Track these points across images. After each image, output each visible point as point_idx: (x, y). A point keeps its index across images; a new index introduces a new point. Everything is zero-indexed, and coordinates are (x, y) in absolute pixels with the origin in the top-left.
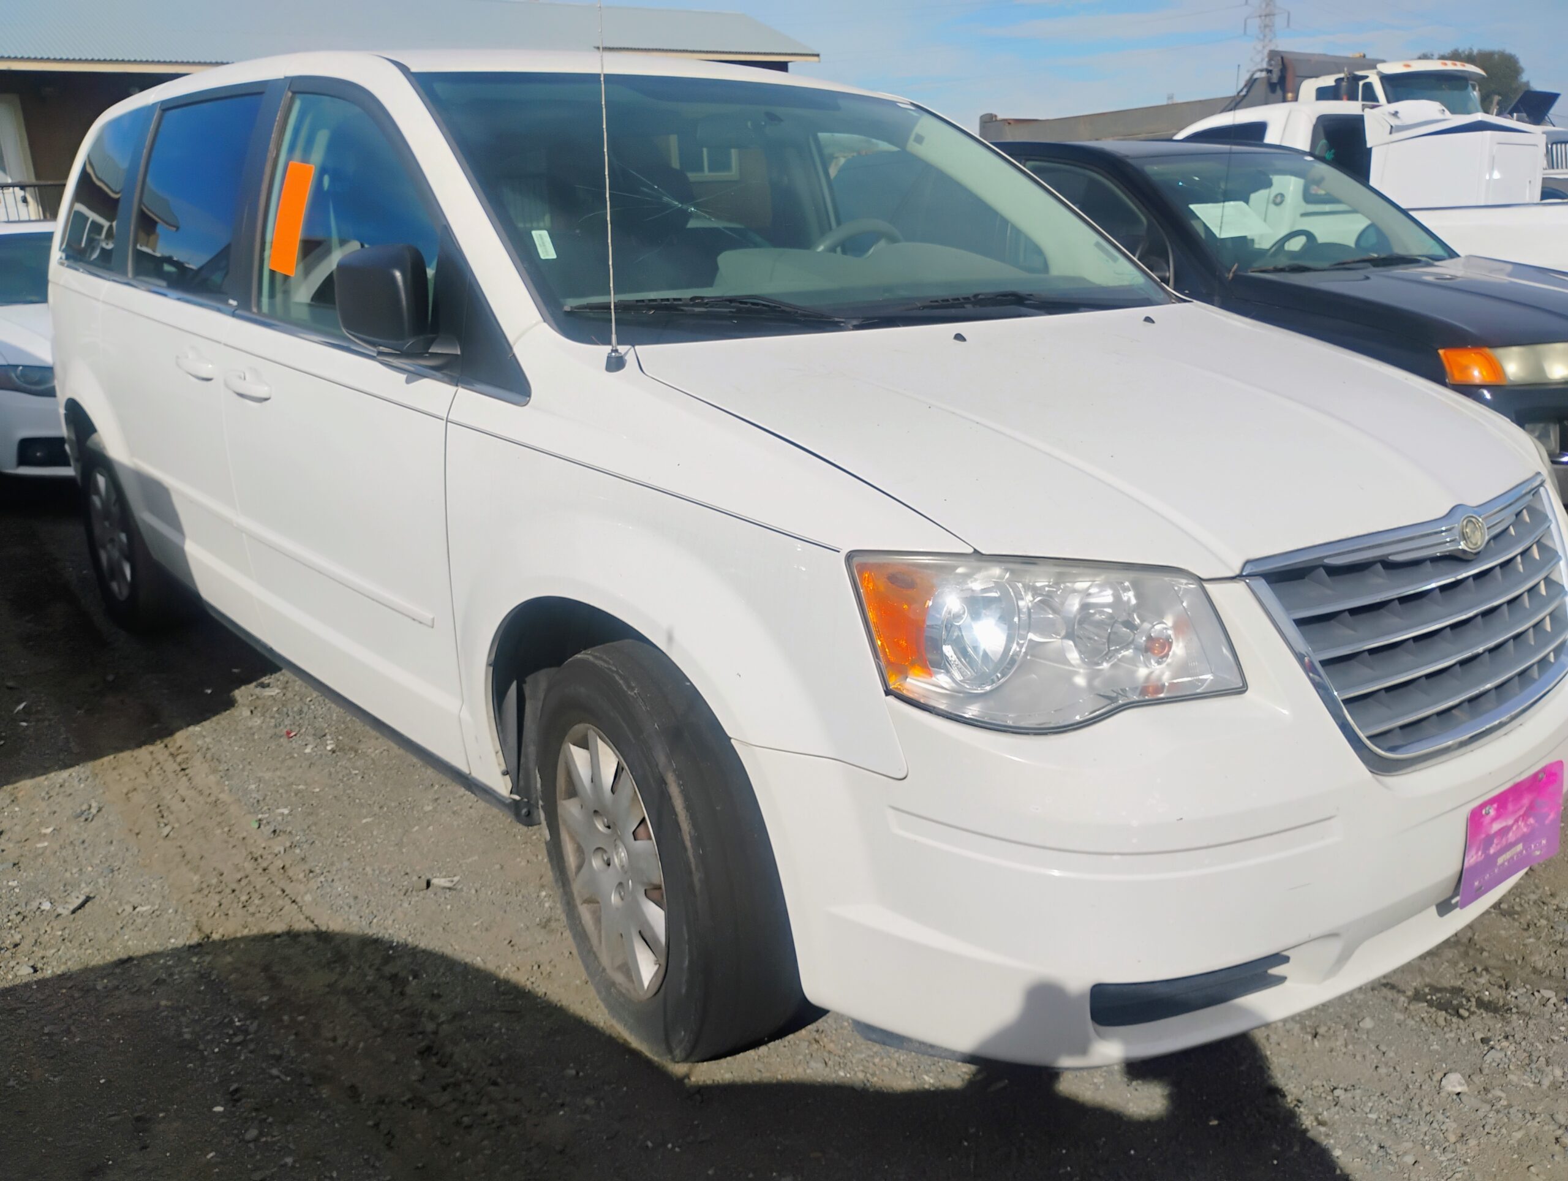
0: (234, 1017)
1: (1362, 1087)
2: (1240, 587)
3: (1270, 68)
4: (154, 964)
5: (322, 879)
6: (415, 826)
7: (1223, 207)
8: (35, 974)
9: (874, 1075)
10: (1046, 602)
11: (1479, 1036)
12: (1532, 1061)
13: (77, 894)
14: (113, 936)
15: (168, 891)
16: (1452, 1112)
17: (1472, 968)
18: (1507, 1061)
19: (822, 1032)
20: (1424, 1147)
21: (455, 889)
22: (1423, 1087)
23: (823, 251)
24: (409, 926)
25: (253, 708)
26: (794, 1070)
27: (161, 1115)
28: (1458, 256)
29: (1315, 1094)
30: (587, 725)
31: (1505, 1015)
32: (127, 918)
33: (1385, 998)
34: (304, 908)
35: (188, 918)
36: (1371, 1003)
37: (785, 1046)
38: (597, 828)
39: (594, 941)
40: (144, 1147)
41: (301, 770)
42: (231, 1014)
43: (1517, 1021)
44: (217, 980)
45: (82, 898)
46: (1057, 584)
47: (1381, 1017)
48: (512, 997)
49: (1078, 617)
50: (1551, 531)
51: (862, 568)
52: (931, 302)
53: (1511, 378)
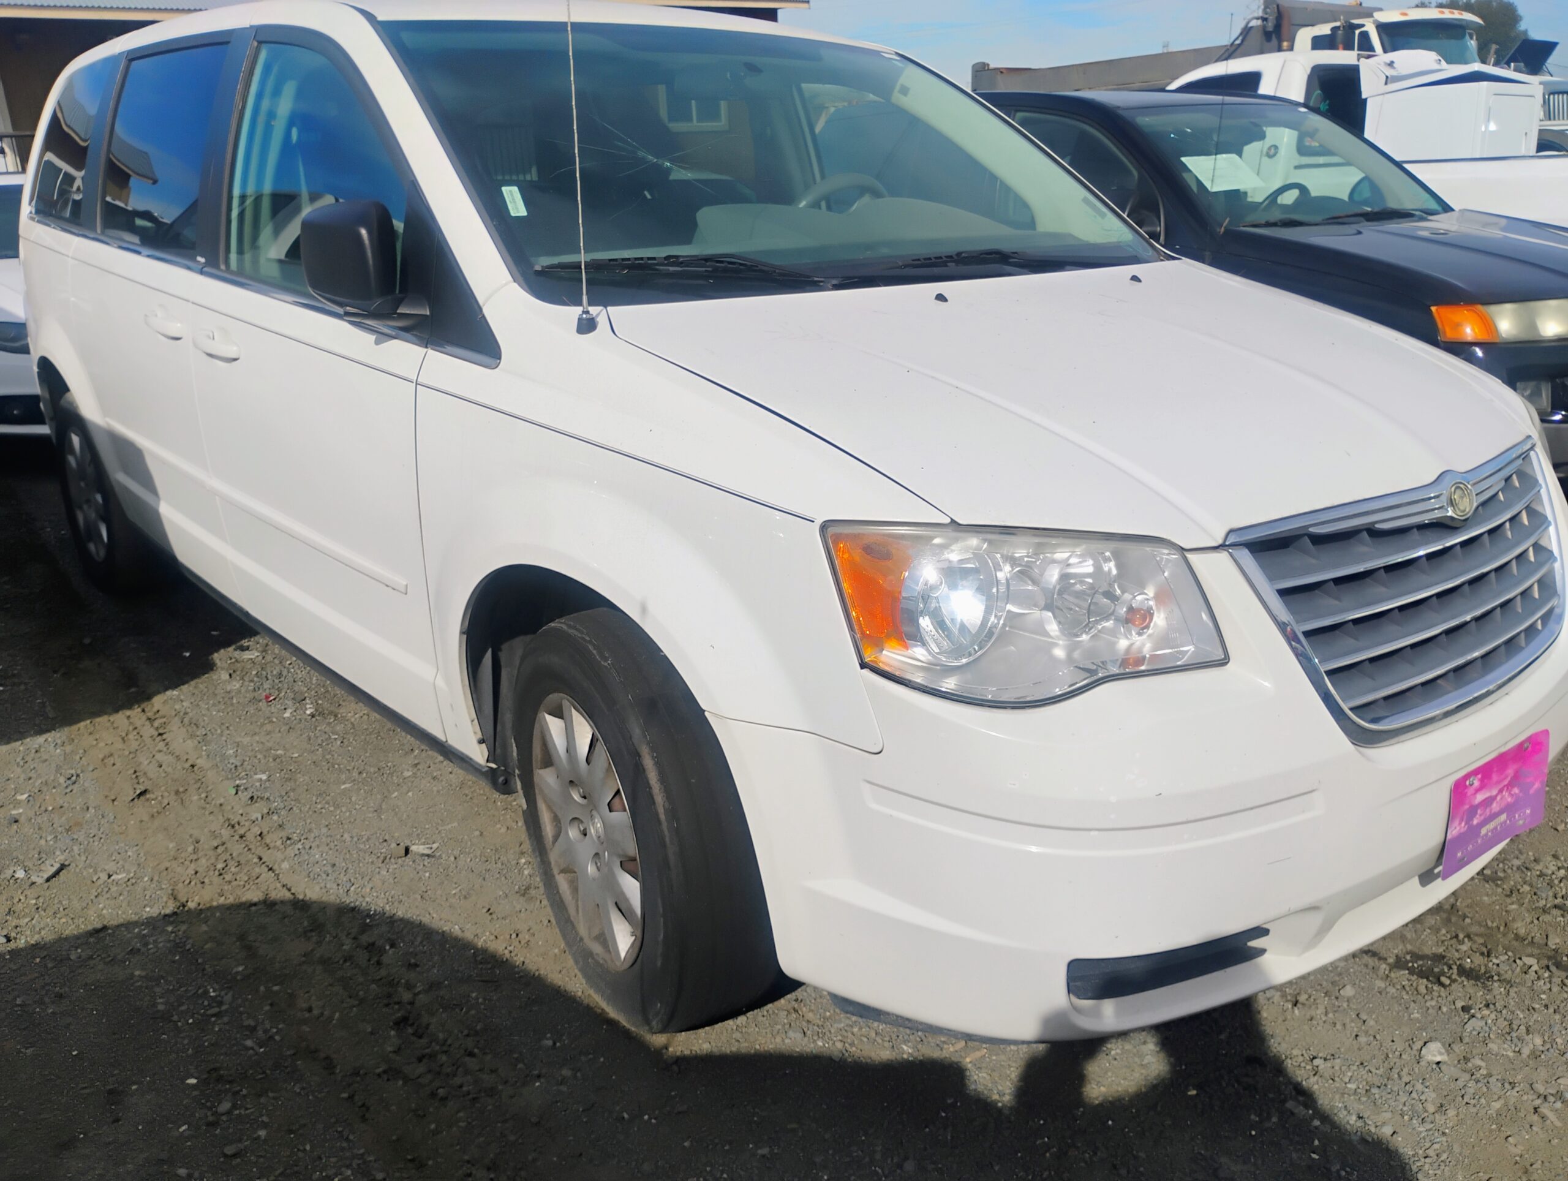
0: (209, 987)
1: (1342, 1056)
2: (1223, 557)
3: (1266, 16)
4: (129, 933)
5: (300, 846)
6: (394, 791)
7: (1215, 159)
8: (9, 944)
9: (852, 1044)
10: (1025, 573)
11: (1460, 1004)
12: (1512, 1029)
13: (53, 862)
14: (88, 904)
15: (143, 860)
16: (1432, 1082)
17: (1454, 934)
18: (1487, 1029)
19: (801, 1001)
20: (1403, 1118)
21: (433, 857)
22: (1403, 1056)
23: (805, 206)
24: (387, 894)
25: (231, 672)
26: (773, 1040)
27: (134, 1087)
28: (1452, 210)
29: (1295, 1064)
30: (562, 695)
31: (1486, 982)
32: (102, 886)
33: (1366, 966)
34: (281, 876)
35: (164, 886)
36: (1352, 970)
37: (763, 1016)
38: (573, 798)
39: (572, 911)
40: (117, 1120)
41: (280, 735)
42: (206, 984)
43: (1498, 989)
44: (192, 950)
45: (57, 866)
46: (1036, 554)
47: (1362, 984)
48: (489, 966)
49: (1058, 587)
50: (1541, 496)
51: (837, 538)
52: (913, 260)
53: (1504, 336)
